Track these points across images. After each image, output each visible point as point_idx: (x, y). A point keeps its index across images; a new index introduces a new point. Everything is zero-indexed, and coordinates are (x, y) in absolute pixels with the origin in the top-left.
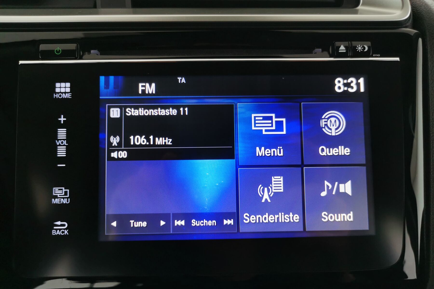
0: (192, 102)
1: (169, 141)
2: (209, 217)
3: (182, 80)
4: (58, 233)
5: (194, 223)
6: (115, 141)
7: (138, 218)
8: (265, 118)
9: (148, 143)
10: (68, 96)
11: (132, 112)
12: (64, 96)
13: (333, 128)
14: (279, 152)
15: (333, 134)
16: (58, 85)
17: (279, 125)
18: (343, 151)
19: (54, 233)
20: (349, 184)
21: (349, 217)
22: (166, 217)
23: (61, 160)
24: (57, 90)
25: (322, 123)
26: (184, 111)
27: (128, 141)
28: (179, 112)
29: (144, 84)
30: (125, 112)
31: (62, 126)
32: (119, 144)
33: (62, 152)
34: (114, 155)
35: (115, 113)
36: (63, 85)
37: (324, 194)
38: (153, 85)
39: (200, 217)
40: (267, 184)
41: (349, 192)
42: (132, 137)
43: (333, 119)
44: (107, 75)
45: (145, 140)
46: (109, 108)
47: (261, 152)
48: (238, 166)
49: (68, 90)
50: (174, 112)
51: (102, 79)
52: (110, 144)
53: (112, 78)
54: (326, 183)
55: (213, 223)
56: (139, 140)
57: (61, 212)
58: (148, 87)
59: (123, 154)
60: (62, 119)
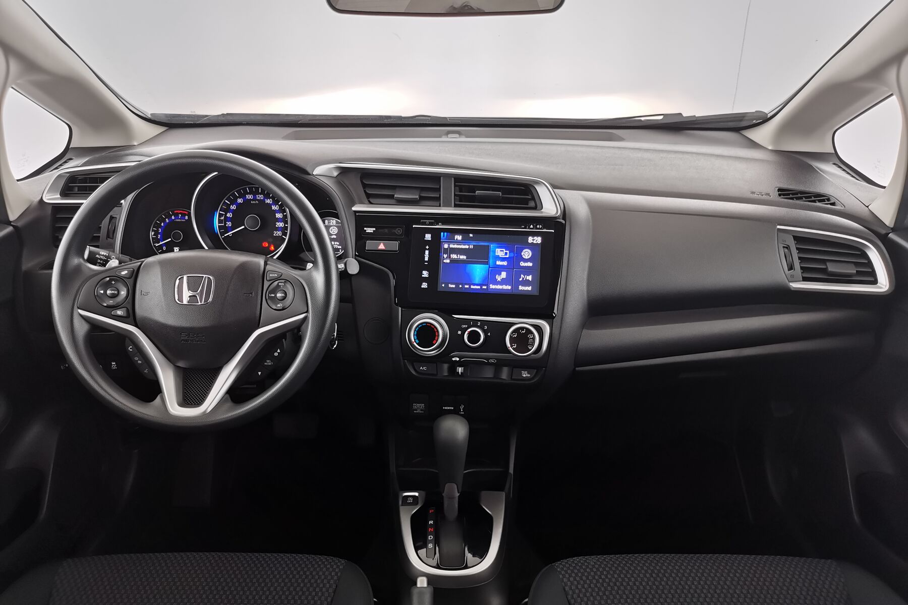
0: (475, 244)
1: (465, 257)
2: (477, 285)
3: (471, 235)
4: (424, 287)
5: (472, 287)
6: (445, 256)
7: (452, 284)
8: (501, 251)
9: (457, 258)
10: (430, 239)
11: (452, 246)
12: (429, 239)
13: (527, 256)
14: (505, 263)
15: (526, 258)
16: (426, 235)
17: (506, 253)
18: (530, 264)
19: (422, 287)
20: (531, 276)
21: (529, 288)
22: (461, 284)
23: (426, 262)
24: (426, 237)
25: (522, 254)
26: (471, 247)
27: (450, 257)
28: (469, 247)
29: (457, 236)
30: (450, 246)
31: (427, 250)
32: (447, 258)
33: (426, 259)
34: (445, 261)
35: (446, 246)
36: (428, 235)
37: (521, 279)
38: (461, 236)
39: (474, 285)
40: (500, 274)
41: (530, 280)
42: (451, 255)
43: (527, 253)
44: (444, 233)
46: (444, 244)
47: (499, 263)
48: (489, 267)
49: (430, 237)
50: (467, 247)
51: (442, 234)
52: (443, 257)
53: (446, 233)
54: (522, 276)
55: (479, 287)
56: (454, 256)
57: (425, 280)
58: (459, 237)
59: (448, 261)
60: (427, 247)
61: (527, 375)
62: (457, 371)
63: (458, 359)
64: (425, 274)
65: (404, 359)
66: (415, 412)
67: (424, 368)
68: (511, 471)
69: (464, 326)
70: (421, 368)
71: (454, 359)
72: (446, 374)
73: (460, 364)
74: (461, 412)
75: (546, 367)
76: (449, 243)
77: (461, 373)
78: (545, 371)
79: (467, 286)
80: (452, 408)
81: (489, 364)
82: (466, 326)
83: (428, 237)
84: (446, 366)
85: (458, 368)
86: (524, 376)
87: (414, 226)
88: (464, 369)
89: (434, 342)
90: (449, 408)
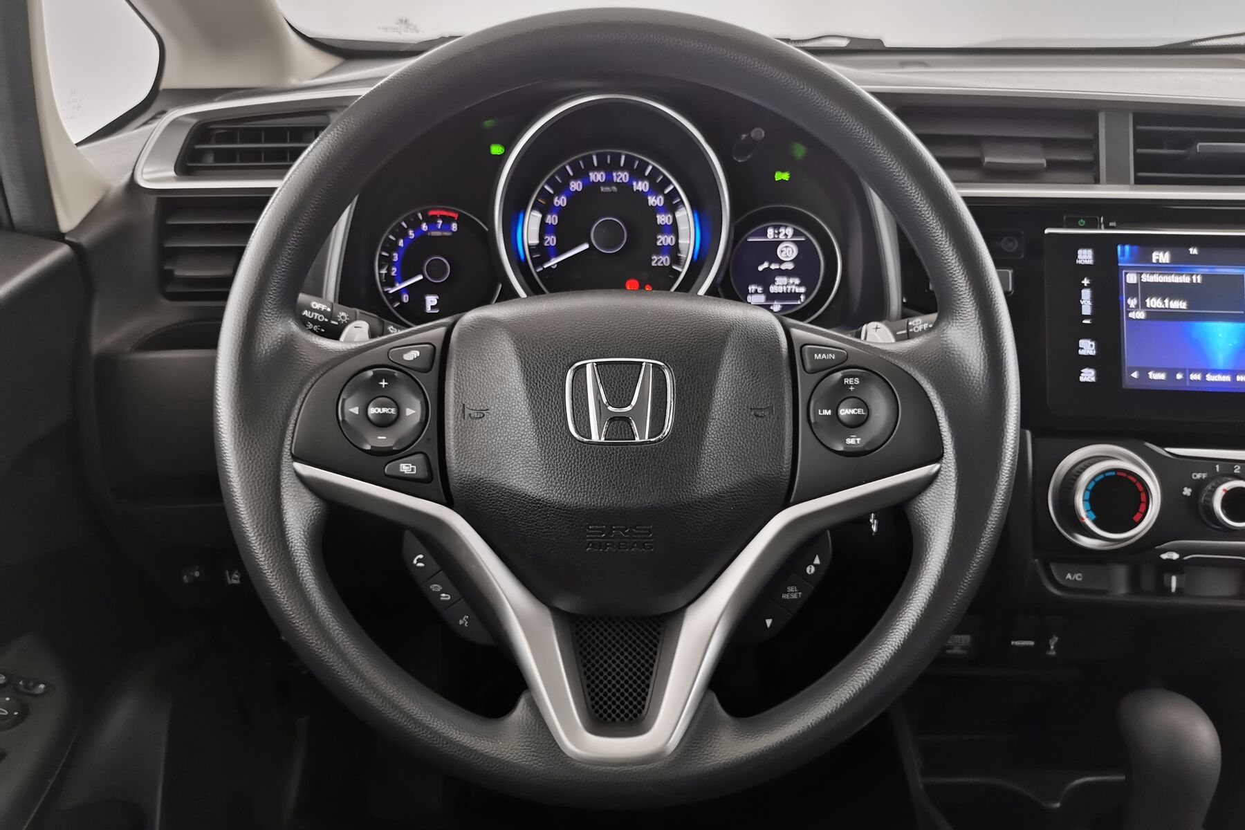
0: (1206, 271)
1: (1183, 304)
2: (1224, 372)
3: (1194, 251)
4: (1087, 379)
5: (1210, 378)
6: (1132, 302)
7: (1157, 370)
9: (1163, 307)
10: (1091, 262)
11: (1146, 278)
12: (1087, 262)
16: (1080, 252)
19: (1082, 379)
22: (1183, 371)
23: (1087, 317)
24: (1080, 256)
26: (1197, 280)
27: (1144, 305)
28: (1192, 280)
29: (1157, 254)
30: (1141, 279)
31: (1086, 288)
32: (1137, 306)
33: (1086, 310)
34: (1132, 315)
35: (1131, 278)
36: (1085, 251)
38: (1168, 254)
39: (1215, 372)
42: (1148, 300)
44: (1123, 245)
45: (1161, 303)
46: (1126, 274)
49: (1090, 257)
50: (1185, 279)
51: (1119, 248)
52: (1128, 306)
53: (1127, 248)
55: (1227, 378)
56: (1154, 303)
57: (1088, 361)
58: (1162, 257)
59: (1141, 315)
60: (1086, 282)
62: (1169, 585)
63: (1175, 556)
64: (1087, 347)
65: (1035, 557)
66: (949, 652)
67: (1076, 576)
69: (1199, 476)
70: (1069, 576)
71: (1164, 556)
72: (1124, 588)
73: (1180, 567)
76: (1139, 271)
77: (1176, 588)
79: (1195, 377)
80: (1032, 643)
82: (1204, 476)
83: (1085, 256)
84: (1123, 570)
85: (1166, 575)
87: (1047, 231)
88: (1183, 579)
89: (1136, 518)
90: (1024, 643)
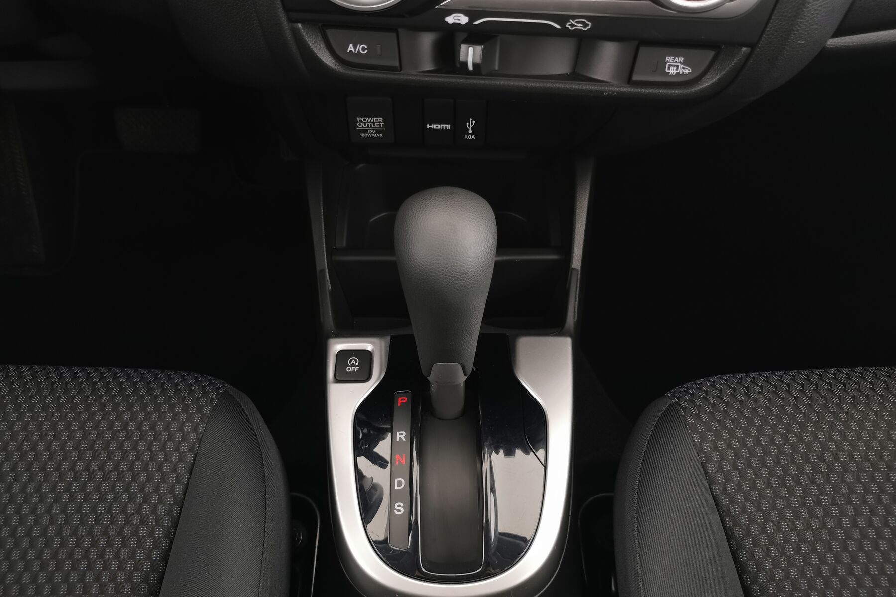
61: (681, 71)
62: (462, 58)
63: (464, 20)
65: (291, 21)
66: (363, 135)
67: (360, 47)
68: (577, 262)
70: (351, 48)
71: (450, 20)
72: (428, 66)
73: (473, 35)
74: (468, 134)
75: (752, 46)
77: (475, 65)
78: (748, 56)
80: (449, 127)
81: (565, 34)
84: (427, 41)
85: (463, 47)
86: (673, 71)
88: (485, 53)
90: (440, 127)
